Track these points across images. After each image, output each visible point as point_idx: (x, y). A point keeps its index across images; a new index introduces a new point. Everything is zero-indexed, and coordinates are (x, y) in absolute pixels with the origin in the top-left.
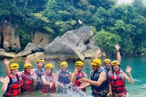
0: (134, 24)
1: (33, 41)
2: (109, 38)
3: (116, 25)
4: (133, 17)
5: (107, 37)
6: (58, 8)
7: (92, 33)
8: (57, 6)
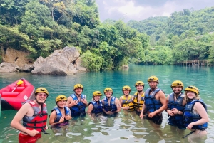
0: (115, 46)
1: (4, 59)
2: (95, 59)
3: (101, 47)
4: (115, 39)
5: (93, 59)
6: (38, 23)
7: (78, 54)
8: (37, 20)
